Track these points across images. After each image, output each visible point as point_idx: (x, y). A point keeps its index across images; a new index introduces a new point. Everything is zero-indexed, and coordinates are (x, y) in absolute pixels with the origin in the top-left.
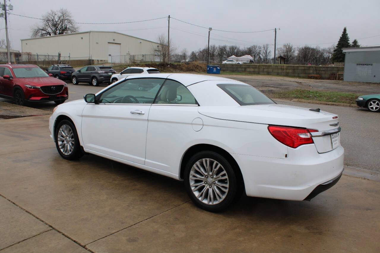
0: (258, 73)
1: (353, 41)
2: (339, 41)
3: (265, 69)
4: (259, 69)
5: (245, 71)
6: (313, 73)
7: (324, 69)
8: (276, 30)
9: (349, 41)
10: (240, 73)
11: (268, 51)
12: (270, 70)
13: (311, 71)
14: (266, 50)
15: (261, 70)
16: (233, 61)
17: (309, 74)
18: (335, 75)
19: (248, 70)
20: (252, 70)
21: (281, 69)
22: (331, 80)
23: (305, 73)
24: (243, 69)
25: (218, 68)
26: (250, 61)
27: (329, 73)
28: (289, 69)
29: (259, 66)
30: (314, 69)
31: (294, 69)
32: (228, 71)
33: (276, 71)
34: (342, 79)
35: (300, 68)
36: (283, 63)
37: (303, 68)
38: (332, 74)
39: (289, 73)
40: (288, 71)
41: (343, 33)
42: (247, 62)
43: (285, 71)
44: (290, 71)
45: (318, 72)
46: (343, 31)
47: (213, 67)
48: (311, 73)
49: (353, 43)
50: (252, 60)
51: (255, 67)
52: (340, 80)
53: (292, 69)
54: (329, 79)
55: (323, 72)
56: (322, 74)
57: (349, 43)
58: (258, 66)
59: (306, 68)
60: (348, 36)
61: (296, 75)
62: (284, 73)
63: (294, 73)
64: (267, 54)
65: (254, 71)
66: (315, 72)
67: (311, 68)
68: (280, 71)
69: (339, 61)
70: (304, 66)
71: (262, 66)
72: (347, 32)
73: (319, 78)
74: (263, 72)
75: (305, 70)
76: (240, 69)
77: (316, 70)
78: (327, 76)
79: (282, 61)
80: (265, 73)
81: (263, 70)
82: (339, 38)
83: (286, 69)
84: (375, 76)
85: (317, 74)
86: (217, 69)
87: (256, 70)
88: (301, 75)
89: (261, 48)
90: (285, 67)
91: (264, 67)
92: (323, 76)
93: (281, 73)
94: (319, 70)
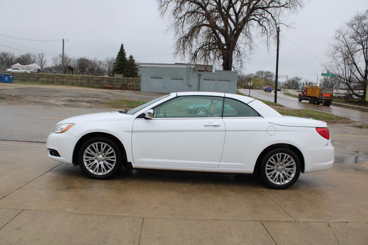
0: (52, 83)
1: (129, 56)
2: (117, 55)
3: (59, 79)
4: (53, 78)
5: (37, 80)
6: (107, 84)
7: (116, 80)
8: (63, 40)
9: (126, 55)
10: (32, 82)
11: (44, 60)
12: (65, 80)
13: (105, 82)
14: (41, 59)
15: (55, 79)
16: (19, 69)
17: (103, 84)
18: (126, 85)
19: (41, 79)
20: (46, 79)
21: (76, 79)
22: (123, 90)
23: (99, 84)
24: (36, 79)
25: (10, 76)
26: (38, 70)
27: (121, 84)
28: (84, 80)
29: (53, 75)
30: (107, 80)
31: (88, 80)
32: (18, 80)
33: (71, 81)
34: (139, 90)
35: (94, 79)
36: (71, 73)
37: (97, 79)
38: (123, 85)
39: (83, 83)
40: (82, 81)
41: (120, 49)
42: (35, 71)
43: (79, 81)
44: (85, 81)
45: (111, 82)
46: (120, 46)
47: (5, 75)
48: (105, 84)
49: (130, 58)
50: (39, 69)
51: (49, 77)
52: (131, 90)
53: (87, 80)
54: (121, 89)
55: (115, 83)
56: (114, 85)
57: (126, 58)
58: (51, 76)
59: (100, 79)
60: (125, 51)
61: (91, 85)
62: (78, 83)
63: (88, 83)
64: (42, 63)
65: (47, 81)
66: (108, 83)
67: (104, 79)
68: (74, 81)
69: (118, 73)
70: (97, 77)
71: (56, 76)
72: (124, 48)
73: (112, 88)
74: (57, 81)
75: (98, 80)
76: (31, 78)
77: (109, 81)
78: (119, 86)
79: (70, 71)
80: (59, 83)
81: (57, 80)
82: (118, 53)
83: (81, 79)
84: (165, 88)
85: (109, 84)
86: (9, 78)
87: (50, 80)
88: (96, 85)
89: (35, 57)
90: (79, 78)
91: (58, 77)
92: (116, 86)
93: (76, 83)
94: (112, 81)
